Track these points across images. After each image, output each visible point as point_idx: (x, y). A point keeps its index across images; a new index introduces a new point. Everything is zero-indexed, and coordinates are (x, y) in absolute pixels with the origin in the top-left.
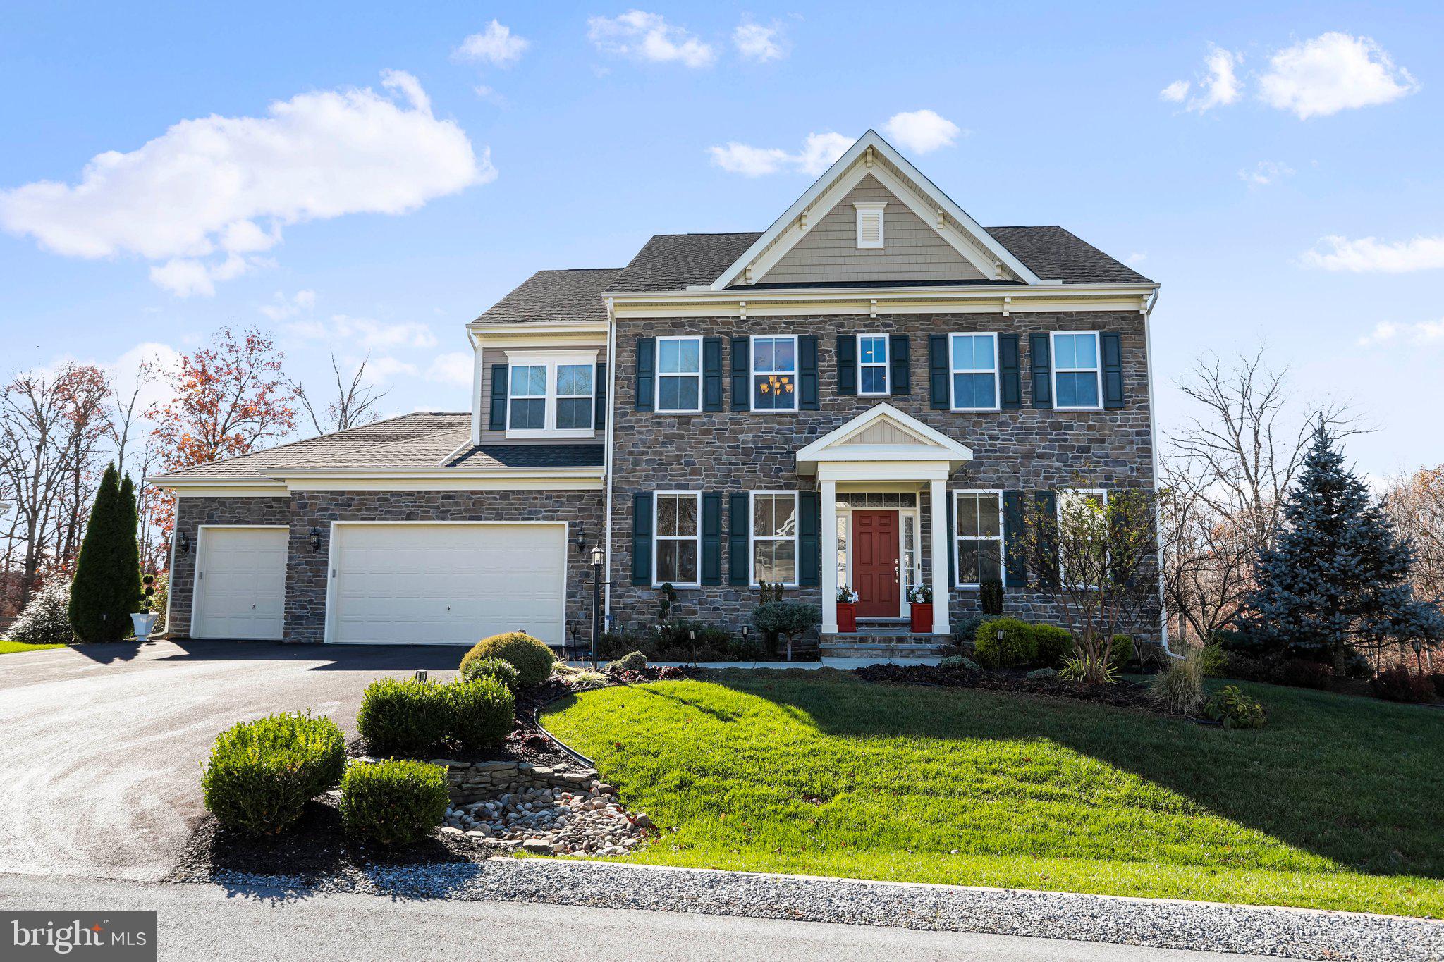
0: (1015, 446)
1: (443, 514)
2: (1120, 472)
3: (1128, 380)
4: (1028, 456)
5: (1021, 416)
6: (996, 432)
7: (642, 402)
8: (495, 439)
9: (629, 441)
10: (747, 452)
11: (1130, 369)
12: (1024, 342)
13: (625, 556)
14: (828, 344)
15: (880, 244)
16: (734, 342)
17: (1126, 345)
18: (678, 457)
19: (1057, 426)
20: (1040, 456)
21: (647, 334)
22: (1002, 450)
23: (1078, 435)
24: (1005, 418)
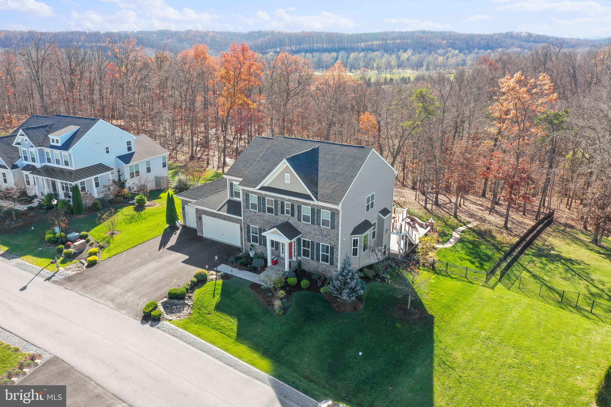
0: (313, 232)
1: (219, 218)
2: (332, 242)
3: (335, 224)
4: (316, 235)
5: (315, 226)
6: (310, 228)
7: (247, 207)
8: (232, 199)
9: (246, 214)
10: (266, 221)
11: (336, 221)
12: (316, 211)
13: (246, 236)
14: (279, 202)
15: (289, 183)
16: (263, 198)
17: (336, 216)
18: (254, 219)
19: (321, 230)
20: (318, 235)
21: (248, 193)
22: (311, 232)
23: (325, 232)
24: (311, 226)
